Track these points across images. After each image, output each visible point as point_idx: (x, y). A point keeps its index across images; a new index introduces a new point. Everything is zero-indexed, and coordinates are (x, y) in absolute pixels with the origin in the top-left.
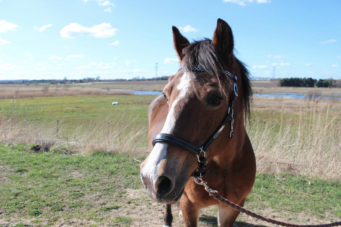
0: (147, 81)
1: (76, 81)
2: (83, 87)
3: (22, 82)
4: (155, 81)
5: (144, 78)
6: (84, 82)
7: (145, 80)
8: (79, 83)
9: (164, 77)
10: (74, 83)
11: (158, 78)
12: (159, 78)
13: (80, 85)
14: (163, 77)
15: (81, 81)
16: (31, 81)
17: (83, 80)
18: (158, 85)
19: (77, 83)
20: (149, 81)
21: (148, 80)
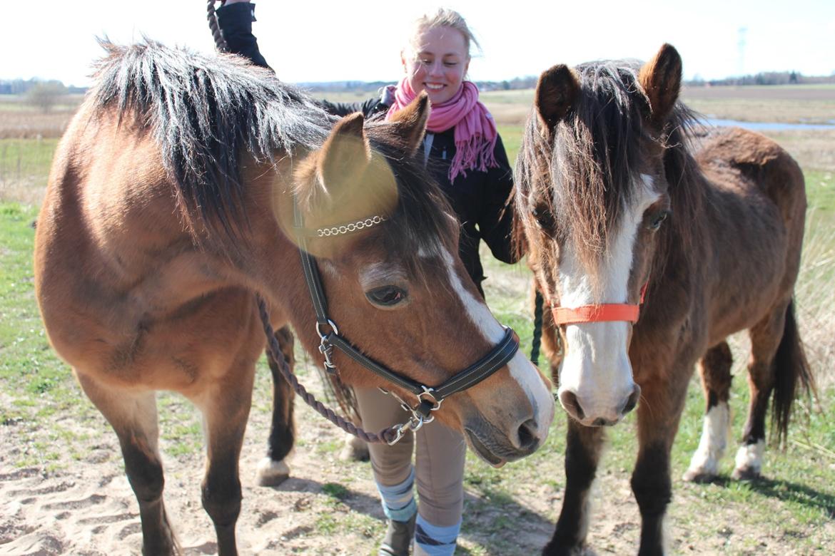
0: (708, 87)
1: (493, 86)
2: (509, 102)
3: (345, 86)
4: (732, 88)
5: (699, 79)
6: (514, 89)
7: (702, 84)
8: (502, 90)
9: (767, 74)
10: (488, 91)
11: (744, 78)
12: (749, 77)
13: (502, 97)
14: (763, 74)
15: (506, 86)
16: (370, 84)
17: (512, 82)
18: (743, 102)
19: (495, 90)
20: (717, 88)
21: (712, 84)
